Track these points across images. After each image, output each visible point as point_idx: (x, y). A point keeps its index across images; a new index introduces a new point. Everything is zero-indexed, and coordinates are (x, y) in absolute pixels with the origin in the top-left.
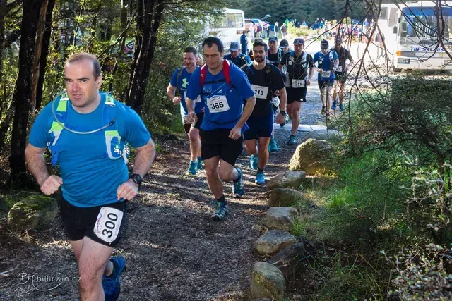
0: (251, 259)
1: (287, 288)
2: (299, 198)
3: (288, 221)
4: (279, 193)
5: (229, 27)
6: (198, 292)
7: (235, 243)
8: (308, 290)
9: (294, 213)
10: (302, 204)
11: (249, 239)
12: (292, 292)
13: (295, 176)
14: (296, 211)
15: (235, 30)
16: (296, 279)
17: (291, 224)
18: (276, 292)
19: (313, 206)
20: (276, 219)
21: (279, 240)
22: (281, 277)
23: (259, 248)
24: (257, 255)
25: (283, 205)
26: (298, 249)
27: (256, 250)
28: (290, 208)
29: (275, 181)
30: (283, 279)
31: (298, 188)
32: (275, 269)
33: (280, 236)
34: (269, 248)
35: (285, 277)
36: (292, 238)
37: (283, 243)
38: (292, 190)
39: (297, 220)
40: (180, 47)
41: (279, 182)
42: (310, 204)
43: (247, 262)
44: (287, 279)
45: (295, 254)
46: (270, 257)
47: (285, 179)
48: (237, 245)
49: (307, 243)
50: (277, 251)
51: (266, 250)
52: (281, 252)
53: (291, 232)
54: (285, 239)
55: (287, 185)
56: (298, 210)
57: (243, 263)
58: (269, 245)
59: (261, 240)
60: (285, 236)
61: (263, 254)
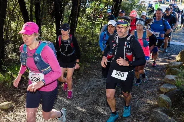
0: (157, 93)
1: (172, 105)
2: (179, 73)
3: (174, 81)
4: (171, 70)
6: (137, 102)
7: (151, 87)
8: (181, 107)
10: (181, 75)
11: (157, 86)
12: (174, 107)
13: (178, 64)
14: (178, 77)
16: (176, 103)
17: (175, 82)
18: (168, 106)
20: (169, 80)
21: (170, 88)
22: (170, 101)
23: (161, 90)
24: (160, 92)
25: (172, 75)
26: (178, 91)
28: (175, 76)
29: (169, 65)
30: (171, 101)
31: (179, 69)
32: (168, 97)
33: (170, 86)
34: (165, 90)
36: (176, 87)
37: (171, 89)
38: (176, 69)
39: (178, 81)
40: (130, 9)
41: (171, 66)
43: (156, 94)
44: (173, 102)
45: (176, 93)
46: (166, 94)
47: (173, 65)
48: (152, 88)
49: (182, 90)
50: (169, 91)
51: (164, 91)
52: (170, 92)
53: (175, 85)
54: (172, 87)
55: (174, 67)
56: (179, 77)
57: (154, 94)
58: (166, 89)
59: (162, 87)
60: (173, 86)
61: (163, 92)
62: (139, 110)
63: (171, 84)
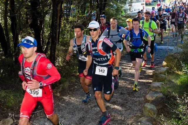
2: (166, 78)
3: (160, 88)
4: (157, 76)
5: (138, 2)
8: (167, 114)
9: (163, 85)
11: (144, 95)
12: (160, 115)
14: (164, 84)
15: (140, 3)
18: (153, 114)
19: (172, 82)
20: (154, 87)
22: (155, 109)
23: (147, 98)
25: (158, 81)
27: (146, 99)
28: (161, 82)
29: (156, 72)
31: (165, 75)
32: (153, 105)
33: (156, 94)
34: (151, 98)
35: (157, 109)
36: (161, 94)
37: (157, 96)
38: (162, 75)
39: (164, 88)
40: (115, 15)
42: (170, 81)
44: (158, 110)
45: (161, 100)
49: (167, 96)
53: (161, 92)
55: (161, 73)
56: (165, 83)
59: (148, 95)
60: (158, 93)
61: (149, 100)
62: (126, 122)
63: (157, 91)
